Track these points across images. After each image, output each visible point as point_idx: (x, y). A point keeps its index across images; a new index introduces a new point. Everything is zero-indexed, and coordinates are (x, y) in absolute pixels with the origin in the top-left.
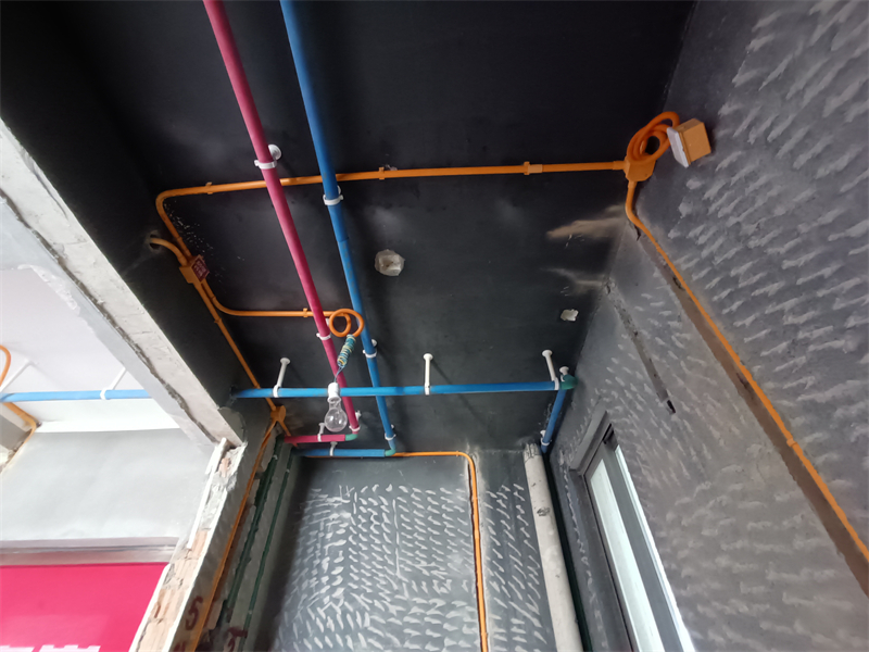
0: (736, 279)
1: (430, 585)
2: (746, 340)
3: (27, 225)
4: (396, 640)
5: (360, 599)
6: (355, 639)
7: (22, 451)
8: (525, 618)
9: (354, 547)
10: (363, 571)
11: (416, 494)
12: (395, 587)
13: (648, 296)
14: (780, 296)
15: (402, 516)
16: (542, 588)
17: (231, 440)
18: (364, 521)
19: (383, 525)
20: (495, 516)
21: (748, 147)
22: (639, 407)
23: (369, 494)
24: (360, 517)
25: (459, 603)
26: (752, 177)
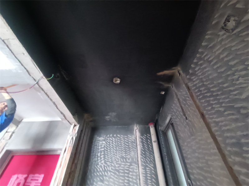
0: (201, 91)
1: (126, 160)
2: (203, 105)
3: (30, 75)
4: (117, 173)
5: (108, 163)
6: (107, 173)
7: (19, 126)
8: (150, 168)
9: (106, 150)
10: (109, 156)
11: (122, 137)
12: (117, 160)
13: (182, 91)
14: (210, 96)
15: (118, 143)
16: (154, 160)
17: (75, 124)
18: (108, 144)
19: (114, 145)
20: (142, 142)
21: (204, 61)
22: (179, 117)
23: (110, 137)
24: (107, 143)
25: (133, 164)
26: (205, 68)
